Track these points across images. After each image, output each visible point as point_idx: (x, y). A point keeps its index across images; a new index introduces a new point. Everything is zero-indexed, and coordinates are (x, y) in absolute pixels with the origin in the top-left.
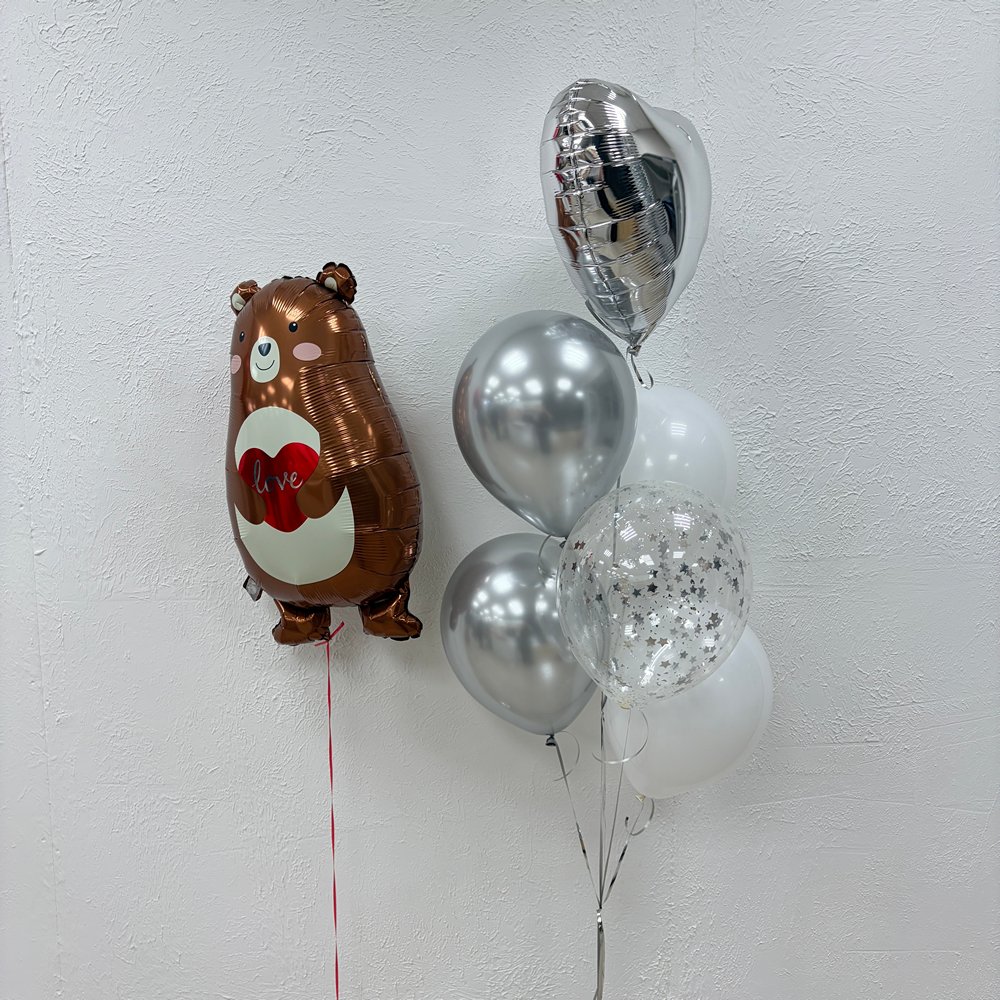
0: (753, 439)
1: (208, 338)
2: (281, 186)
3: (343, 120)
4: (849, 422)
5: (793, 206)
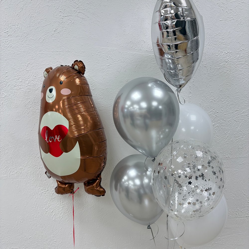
2: (53, 34)
3: (75, 12)
4: (241, 114)
5: (224, 43)
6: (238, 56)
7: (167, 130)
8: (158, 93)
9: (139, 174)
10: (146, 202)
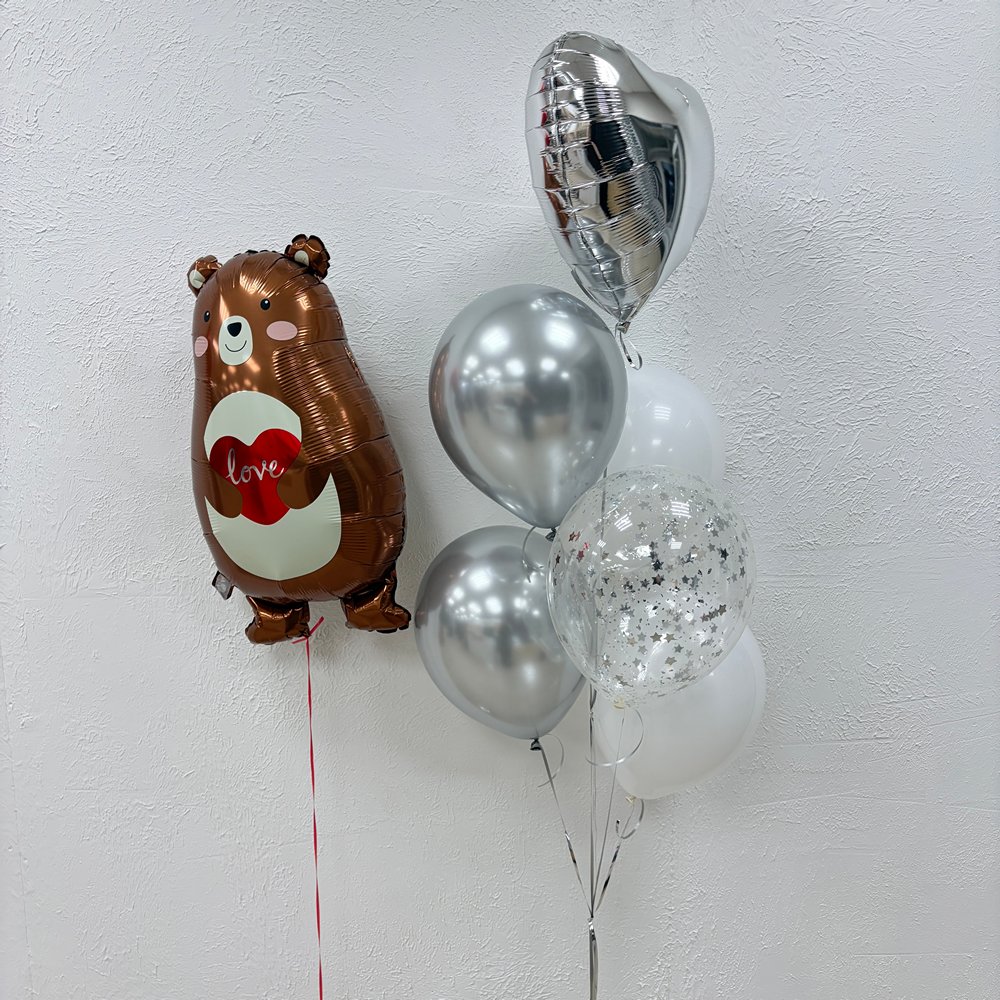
0: (756, 422)
1: (173, 317)
2: (249, 153)
3: (315, 81)
4: (859, 402)
5: (799, 171)
6: (848, 212)
7: (590, 443)
8: (561, 333)
9: (503, 580)
10: (530, 672)
